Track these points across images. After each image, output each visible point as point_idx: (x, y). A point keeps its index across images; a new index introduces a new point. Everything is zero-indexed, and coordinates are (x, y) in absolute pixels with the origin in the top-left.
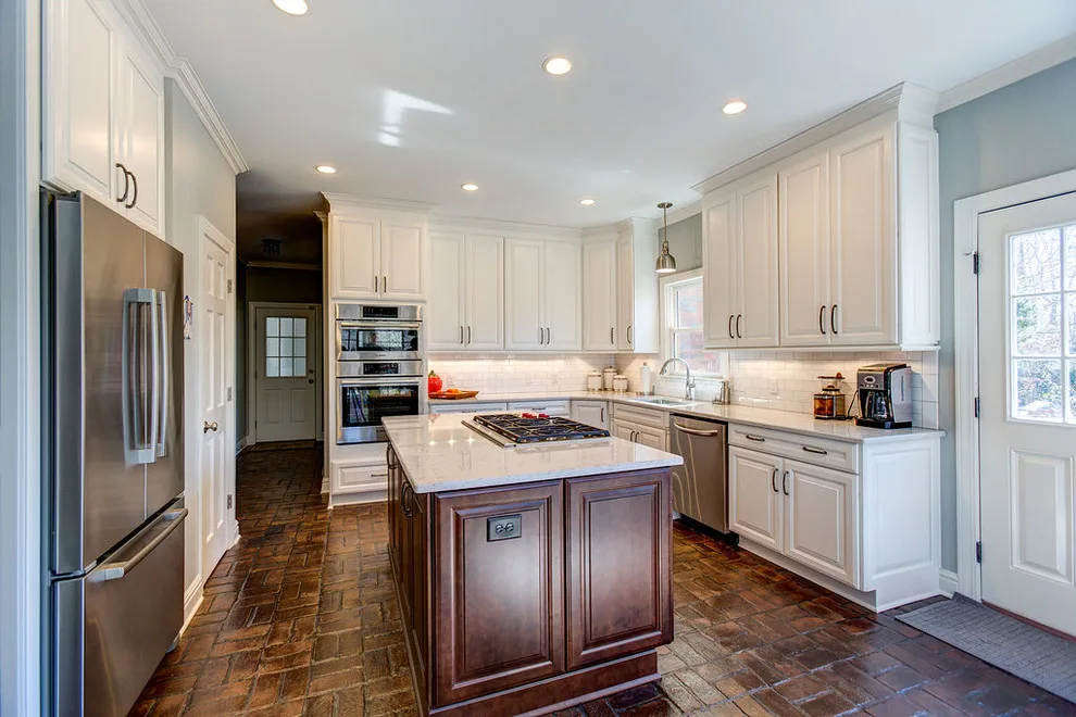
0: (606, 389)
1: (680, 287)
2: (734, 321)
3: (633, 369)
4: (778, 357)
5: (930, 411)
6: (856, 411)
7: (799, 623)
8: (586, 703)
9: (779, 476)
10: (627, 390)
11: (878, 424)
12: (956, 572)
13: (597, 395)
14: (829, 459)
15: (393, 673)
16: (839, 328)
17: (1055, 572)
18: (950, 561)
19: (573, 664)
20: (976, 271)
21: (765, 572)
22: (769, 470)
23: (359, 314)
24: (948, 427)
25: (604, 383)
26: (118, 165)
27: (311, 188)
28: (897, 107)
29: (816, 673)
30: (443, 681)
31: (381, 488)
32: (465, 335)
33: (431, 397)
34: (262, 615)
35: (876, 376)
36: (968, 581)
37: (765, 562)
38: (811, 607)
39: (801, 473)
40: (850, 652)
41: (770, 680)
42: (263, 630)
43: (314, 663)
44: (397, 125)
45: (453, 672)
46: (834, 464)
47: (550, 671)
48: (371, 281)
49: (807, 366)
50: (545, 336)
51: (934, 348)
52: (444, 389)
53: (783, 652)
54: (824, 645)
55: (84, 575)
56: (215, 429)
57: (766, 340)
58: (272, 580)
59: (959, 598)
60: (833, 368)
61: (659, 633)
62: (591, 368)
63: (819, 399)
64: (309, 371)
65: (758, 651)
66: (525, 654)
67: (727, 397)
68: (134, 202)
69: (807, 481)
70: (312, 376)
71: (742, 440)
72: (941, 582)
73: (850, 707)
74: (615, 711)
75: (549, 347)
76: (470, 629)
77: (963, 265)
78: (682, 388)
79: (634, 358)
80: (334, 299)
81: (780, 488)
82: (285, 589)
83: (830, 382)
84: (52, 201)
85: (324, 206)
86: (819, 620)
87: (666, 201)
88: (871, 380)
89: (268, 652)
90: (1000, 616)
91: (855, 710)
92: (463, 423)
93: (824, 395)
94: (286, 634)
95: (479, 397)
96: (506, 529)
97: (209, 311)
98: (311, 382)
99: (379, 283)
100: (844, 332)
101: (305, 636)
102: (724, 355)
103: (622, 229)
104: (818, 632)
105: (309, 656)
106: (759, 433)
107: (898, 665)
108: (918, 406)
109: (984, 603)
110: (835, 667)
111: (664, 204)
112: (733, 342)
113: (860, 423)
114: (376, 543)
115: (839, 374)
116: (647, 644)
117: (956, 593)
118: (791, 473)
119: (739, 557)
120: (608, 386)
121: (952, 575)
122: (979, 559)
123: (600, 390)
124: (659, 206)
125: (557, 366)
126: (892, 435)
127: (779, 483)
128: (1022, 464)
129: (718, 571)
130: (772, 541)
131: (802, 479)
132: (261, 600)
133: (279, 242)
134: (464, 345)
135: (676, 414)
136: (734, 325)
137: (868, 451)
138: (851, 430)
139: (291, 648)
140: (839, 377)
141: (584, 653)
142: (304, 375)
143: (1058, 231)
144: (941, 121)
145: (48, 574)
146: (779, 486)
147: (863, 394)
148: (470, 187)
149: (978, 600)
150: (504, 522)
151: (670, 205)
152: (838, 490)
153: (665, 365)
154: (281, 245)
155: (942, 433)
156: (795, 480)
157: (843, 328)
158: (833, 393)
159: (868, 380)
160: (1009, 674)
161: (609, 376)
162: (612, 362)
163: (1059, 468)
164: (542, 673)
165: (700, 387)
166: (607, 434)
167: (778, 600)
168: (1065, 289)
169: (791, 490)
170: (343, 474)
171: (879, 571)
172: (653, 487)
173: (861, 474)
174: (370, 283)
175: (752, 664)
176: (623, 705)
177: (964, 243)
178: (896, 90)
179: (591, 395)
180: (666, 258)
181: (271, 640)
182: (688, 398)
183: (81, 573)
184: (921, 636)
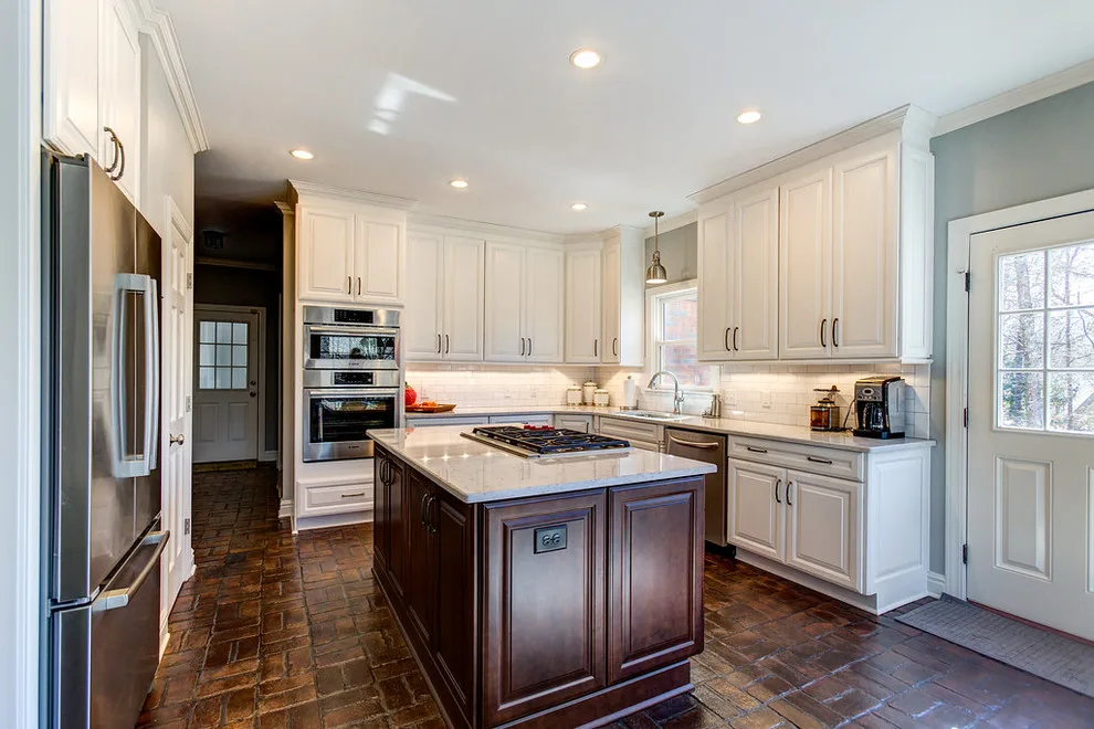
0: (585, 404)
1: (668, 298)
2: (731, 333)
3: (615, 384)
4: (771, 370)
5: (922, 423)
6: (853, 422)
7: (810, 629)
8: (626, 717)
9: (783, 487)
10: (608, 405)
11: (876, 435)
12: (944, 574)
13: (578, 409)
14: (836, 468)
15: (414, 701)
16: (840, 340)
17: (1037, 570)
18: (938, 563)
19: (615, 678)
20: (968, 289)
21: (766, 582)
22: (770, 481)
23: (330, 318)
24: (939, 436)
25: (583, 397)
26: (107, 130)
27: (277, 174)
28: (900, 128)
29: (837, 674)
30: (490, 701)
31: (365, 508)
32: (443, 344)
33: (407, 410)
34: (245, 650)
35: (873, 388)
36: (955, 583)
37: (765, 573)
38: (817, 613)
39: (805, 483)
40: (863, 653)
41: (796, 683)
42: (255, 665)
43: (322, 697)
44: (392, 111)
45: (499, 692)
46: (841, 474)
47: (593, 686)
48: (342, 281)
49: (800, 379)
50: (526, 347)
51: (925, 361)
52: (418, 402)
53: (802, 656)
54: (838, 648)
55: (89, 603)
56: (181, 443)
57: (765, 353)
58: (248, 612)
59: (946, 597)
60: (827, 381)
61: (692, 643)
62: (572, 382)
63: (815, 410)
64: (250, 382)
65: (779, 657)
66: (569, 670)
67: (717, 410)
68: (121, 174)
69: (812, 490)
70: (253, 389)
71: (744, 452)
72: (929, 584)
73: (875, 704)
74: (657, 723)
75: (530, 358)
76: (516, 646)
77: (955, 283)
78: (670, 402)
79: (616, 372)
80: (300, 300)
81: (783, 499)
82: (265, 620)
83: (825, 395)
84: (53, 164)
85: (290, 196)
86: (829, 625)
87: (658, 210)
88: (869, 392)
89: (264, 689)
90: (984, 612)
91: (880, 705)
92: (463, 435)
93: (821, 407)
94: (279, 668)
95: (456, 411)
96: (553, 539)
97: (174, 307)
98: (252, 395)
99: (353, 285)
100: (845, 345)
101: (302, 669)
102: (715, 368)
103: (608, 236)
104: (829, 636)
105: (314, 691)
106: (760, 444)
107: (908, 662)
108: (911, 416)
109: (969, 601)
110: (852, 668)
111: (655, 213)
112: (730, 355)
113: (856, 433)
114: (359, 569)
115: (834, 387)
116: (682, 654)
117: (943, 594)
118: (795, 484)
119: (738, 569)
120: (588, 400)
121: (941, 577)
122: (965, 560)
123: (580, 404)
124: (650, 215)
125: (537, 379)
126: (889, 444)
127: (782, 494)
128: (1006, 470)
129: (722, 583)
130: (774, 551)
131: (804, 488)
132: (242, 633)
133: (223, 235)
134: (442, 355)
135: (670, 427)
136: (731, 339)
137: (873, 459)
138: (849, 440)
139: (290, 683)
140: (834, 389)
141: (624, 666)
142: (245, 387)
143: (1042, 254)
144: (938, 145)
145: (47, 602)
146: (783, 497)
147: (860, 405)
148: (460, 184)
149: (964, 599)
150: (551, 533)
151: (661, 214)
152: (843, 498)
153: (654, 379)
154: (224, 239)
155: (933, 443)
156: (799, 492)
157: (844, 341)
158: (829, 405)
159: (867, 392)
160: (1003, 663)
161: (590, 389)
162: (591, 376)
163: (1040, 472)
164: (585, 689)
165: (688, 401)
166: (627, 445)
167: (787, 609)
168: (1049, 306)
169: (794, 501)
170: (310, 495)
171: (880, 575)
172: (688, 495)
173: (866, 482)
174: (342, 284)
175: (777, 669)
176: (662, 717)
177: (957, 262)
178: (902, 110)
179: (570, 409)
180: (656, 267)
181: (264, 676)
182: (676, 412)
183: (86, 600)
184: (920, 635)
